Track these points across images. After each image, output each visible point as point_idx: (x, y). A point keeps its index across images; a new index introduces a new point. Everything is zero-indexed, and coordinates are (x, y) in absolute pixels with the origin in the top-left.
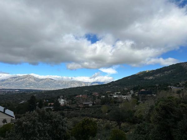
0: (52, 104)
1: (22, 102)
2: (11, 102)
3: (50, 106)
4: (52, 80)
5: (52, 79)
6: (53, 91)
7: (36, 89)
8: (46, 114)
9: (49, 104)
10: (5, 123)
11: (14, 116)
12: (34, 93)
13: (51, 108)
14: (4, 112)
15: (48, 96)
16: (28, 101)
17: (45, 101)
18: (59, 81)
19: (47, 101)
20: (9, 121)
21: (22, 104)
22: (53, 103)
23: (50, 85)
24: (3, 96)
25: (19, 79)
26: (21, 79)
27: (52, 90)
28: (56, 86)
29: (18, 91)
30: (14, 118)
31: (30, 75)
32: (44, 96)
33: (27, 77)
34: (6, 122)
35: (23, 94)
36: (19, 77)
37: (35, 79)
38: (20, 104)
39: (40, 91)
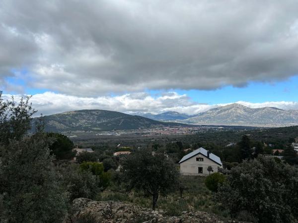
0: (280, 151)
1: (229, 145)
2: (215, 144)
3: (277, 154)
4: (275, 110)
5: (277, 109)
6: (280, 129)
7: (248, 125)
8: (276, 166)
9: (275, 151)
10: (211, 172)
11: (221, 164)
12: (246, 132)
13: (280, 157)
14: (208, 157)
15: (270, 137)
16: (239, 144)
17: (266, 145)
18: (290, 111)
19: (270, 145)
20: (215, 170)
21: (230, 147)
22: (282, 149)
23: (272, 118)
24: (203, 134)
25: (221, 111)
26: (225, 110)
27: (278, 127)
28: (285, 120)
29: (222, 129)
30: (222, 167)
31: (237, 104)
32: (265, 137)
33: (233, 107)
34: (213, 171)
35: (229, 133)
36: (222, 107)
37: (246, 109)
38: (227, 147)
39: (256, 129)
